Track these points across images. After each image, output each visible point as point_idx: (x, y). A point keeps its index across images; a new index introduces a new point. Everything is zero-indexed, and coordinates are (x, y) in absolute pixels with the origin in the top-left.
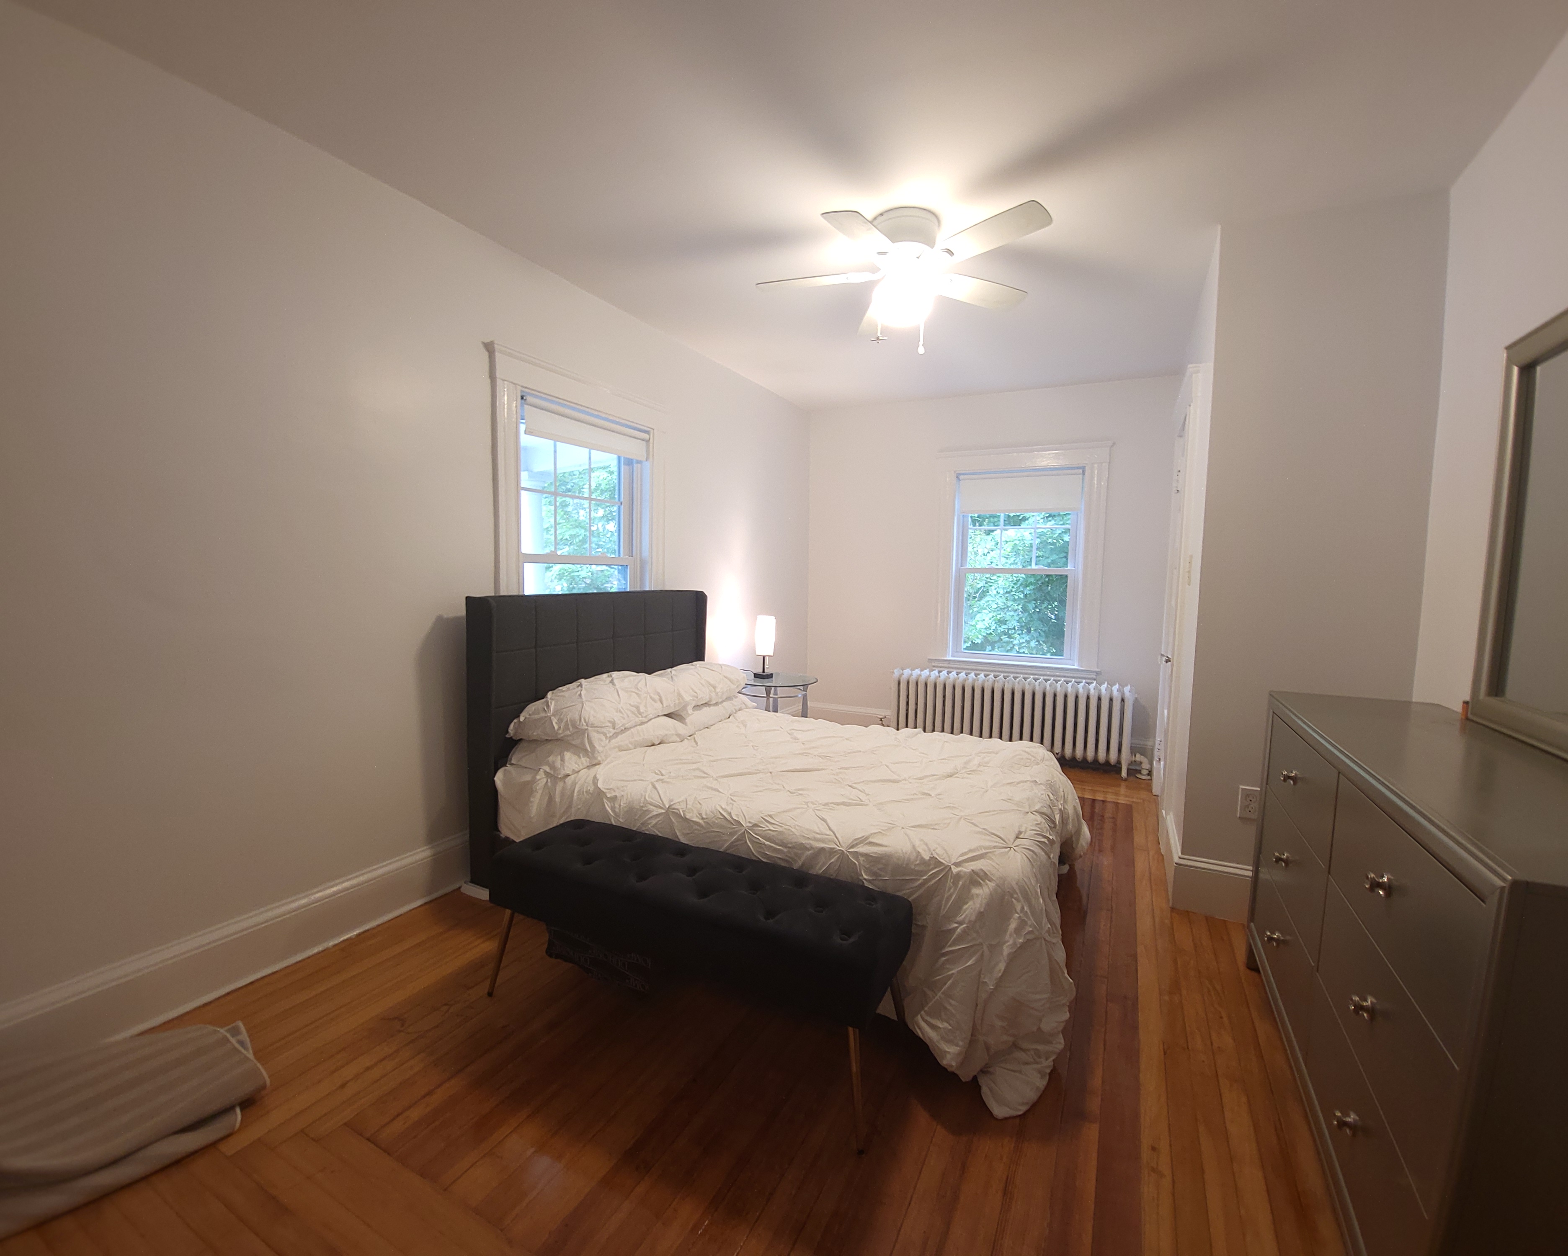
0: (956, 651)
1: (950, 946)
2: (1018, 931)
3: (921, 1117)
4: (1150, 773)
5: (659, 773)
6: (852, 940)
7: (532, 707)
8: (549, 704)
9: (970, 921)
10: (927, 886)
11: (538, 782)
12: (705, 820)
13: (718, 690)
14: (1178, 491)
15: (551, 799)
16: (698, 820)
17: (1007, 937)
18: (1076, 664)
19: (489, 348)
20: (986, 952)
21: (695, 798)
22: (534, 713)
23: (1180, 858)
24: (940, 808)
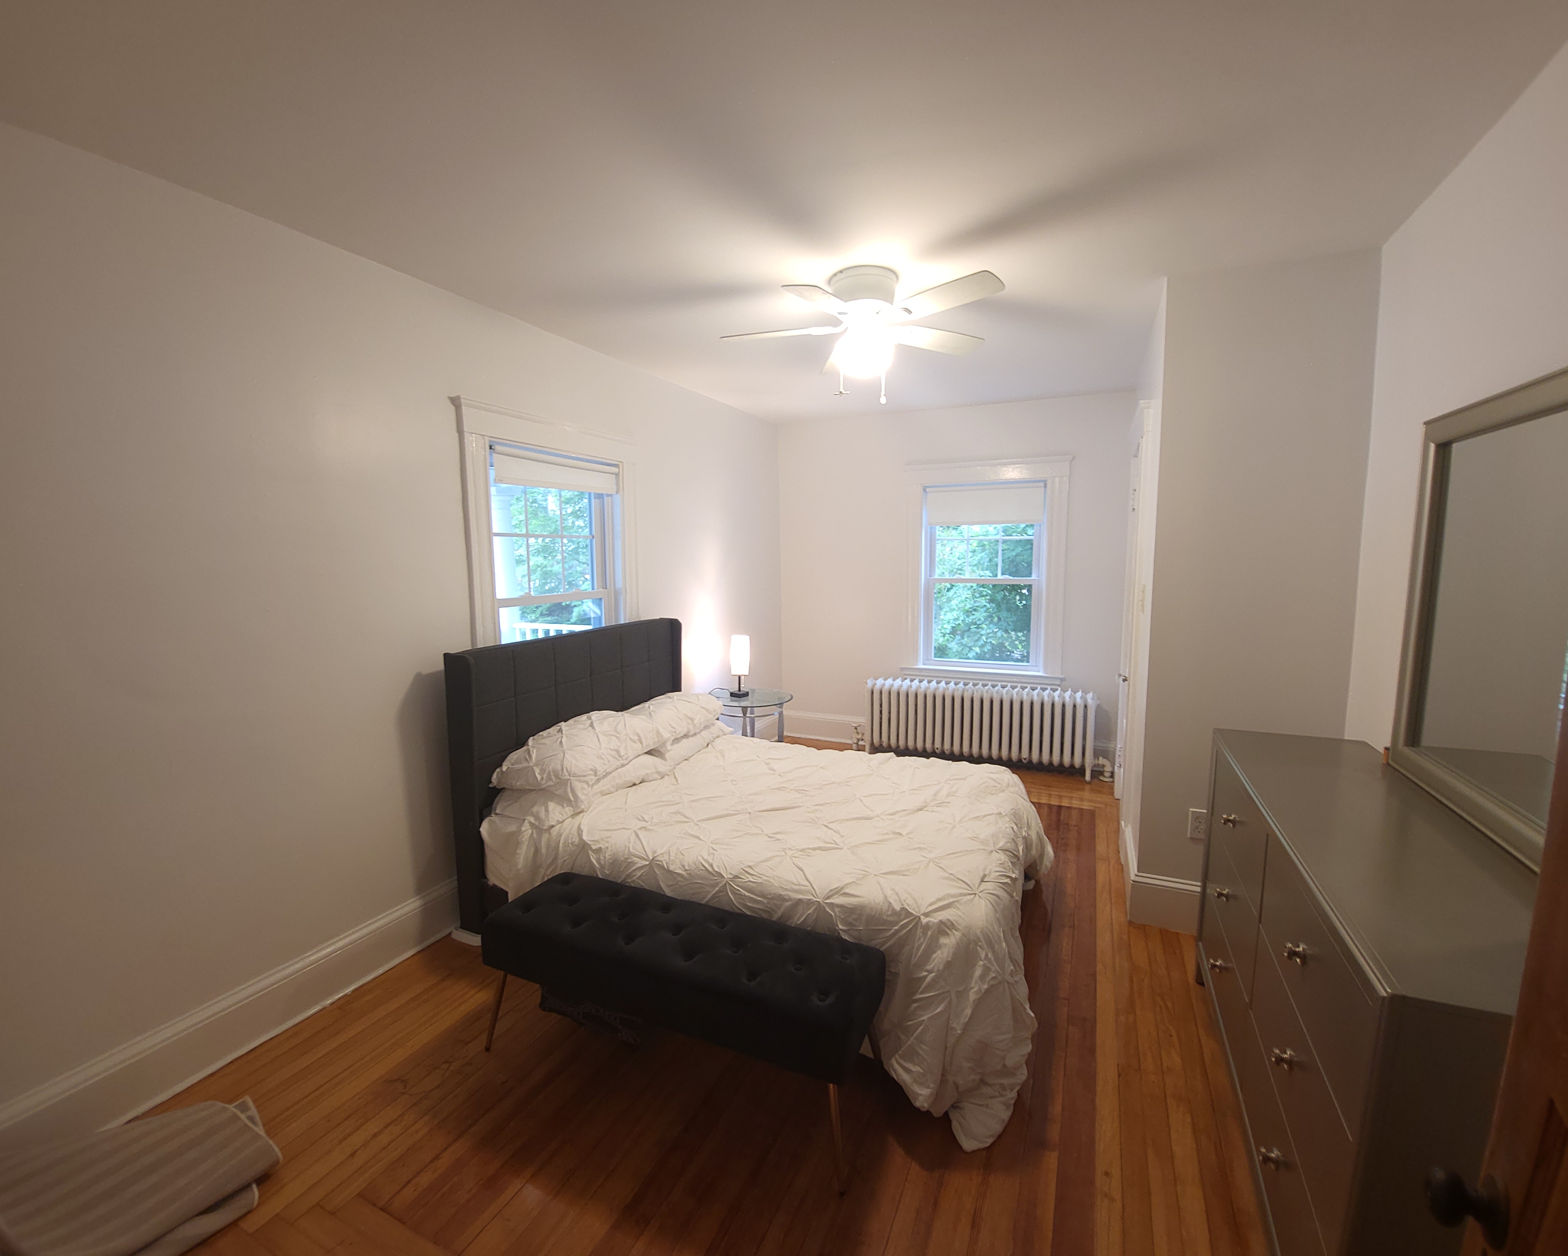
0: (927, 660)
1: (921, 993)
2: (982, 977)
3: (897, 1155)
4: (1112, 775)
5: (641, 819)
6: (828, 1002)
7: (514, 756)
8: (531, 753)
9: (938, 970)
10: (898, 936)
11: (523, 834)
12: (688, 872)
13: (695, 722)
14: (1134, 509)
15: (537, 851)
16: (680, 872)
17: (973, 984)
18: (1042, 670)
19: (456, 402)
20: (953, 996)
21: (678, 848)
22: (516, 763)
23: (1136, 875)
24: (911, 850)
